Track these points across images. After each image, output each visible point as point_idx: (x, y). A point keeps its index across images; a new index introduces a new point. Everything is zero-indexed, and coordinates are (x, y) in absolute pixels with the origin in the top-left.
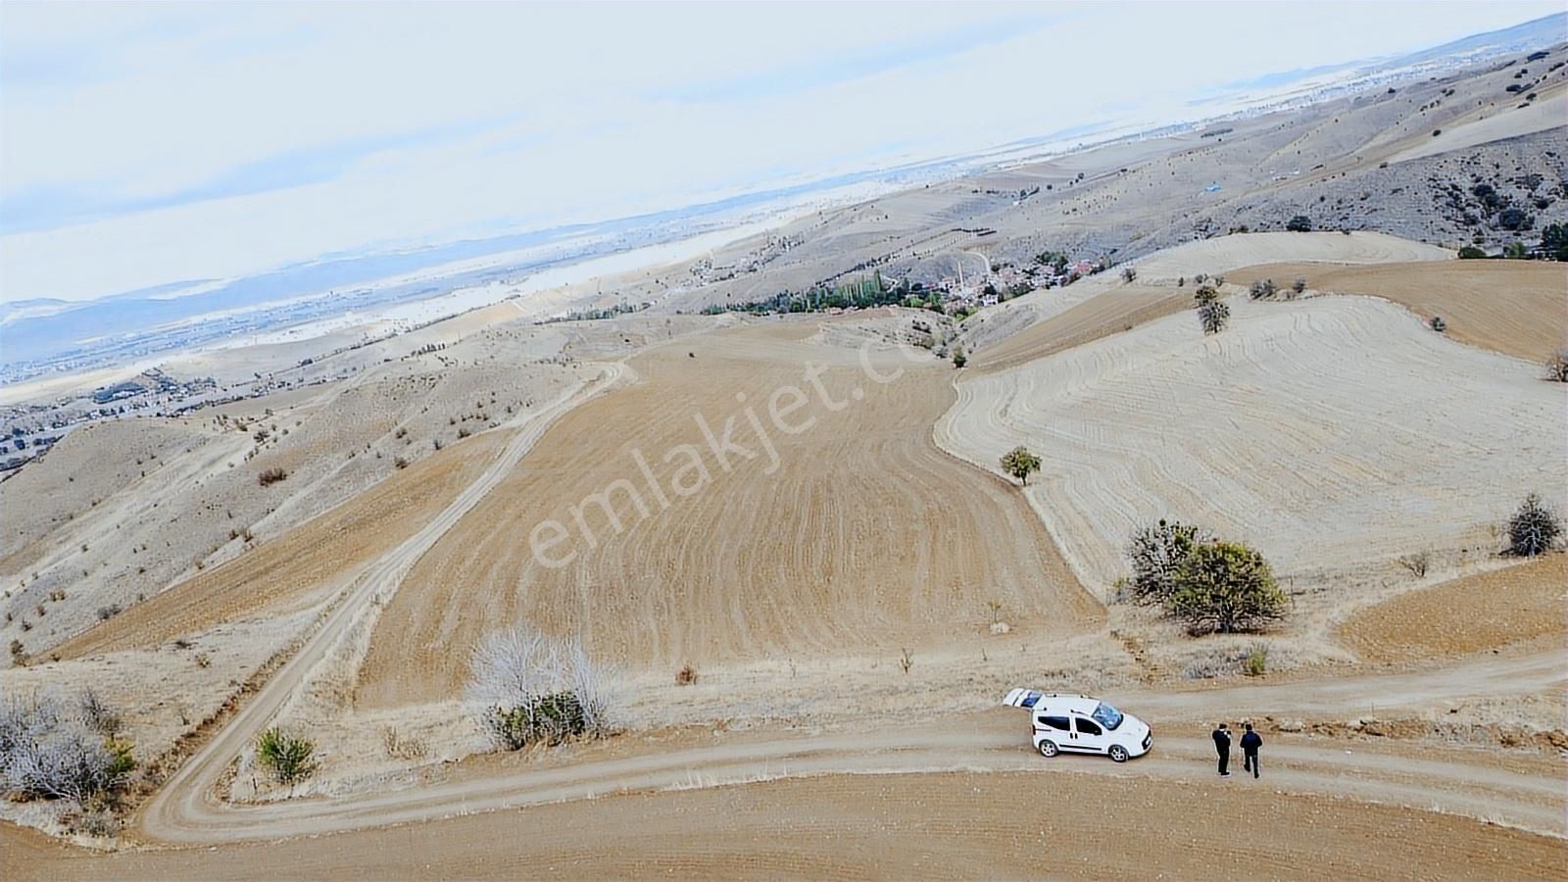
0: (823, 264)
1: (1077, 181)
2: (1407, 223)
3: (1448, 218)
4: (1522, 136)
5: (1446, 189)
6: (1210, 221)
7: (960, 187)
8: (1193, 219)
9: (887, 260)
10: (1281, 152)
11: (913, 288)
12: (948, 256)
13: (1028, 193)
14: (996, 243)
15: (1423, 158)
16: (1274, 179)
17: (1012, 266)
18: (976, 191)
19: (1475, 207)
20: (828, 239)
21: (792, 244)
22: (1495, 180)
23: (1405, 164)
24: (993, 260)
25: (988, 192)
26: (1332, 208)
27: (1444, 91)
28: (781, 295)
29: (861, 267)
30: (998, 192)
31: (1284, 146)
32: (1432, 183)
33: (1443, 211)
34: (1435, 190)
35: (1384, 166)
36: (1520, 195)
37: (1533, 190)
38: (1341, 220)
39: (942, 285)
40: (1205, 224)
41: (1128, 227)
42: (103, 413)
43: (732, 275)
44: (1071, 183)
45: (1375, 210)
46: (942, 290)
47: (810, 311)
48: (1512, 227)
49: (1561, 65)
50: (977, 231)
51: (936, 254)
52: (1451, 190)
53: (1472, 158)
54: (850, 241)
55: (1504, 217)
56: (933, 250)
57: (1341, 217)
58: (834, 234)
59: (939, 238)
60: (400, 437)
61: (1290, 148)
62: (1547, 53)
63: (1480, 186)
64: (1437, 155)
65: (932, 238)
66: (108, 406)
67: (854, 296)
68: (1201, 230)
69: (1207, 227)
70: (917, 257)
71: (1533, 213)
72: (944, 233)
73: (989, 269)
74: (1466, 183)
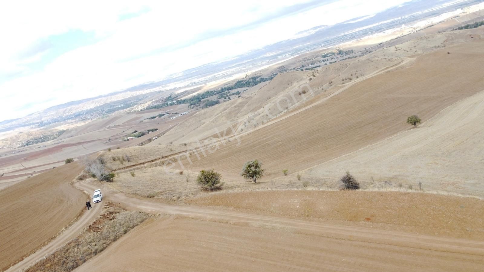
42: (323, 61)
60: (330, 84)
66: (324, 59)
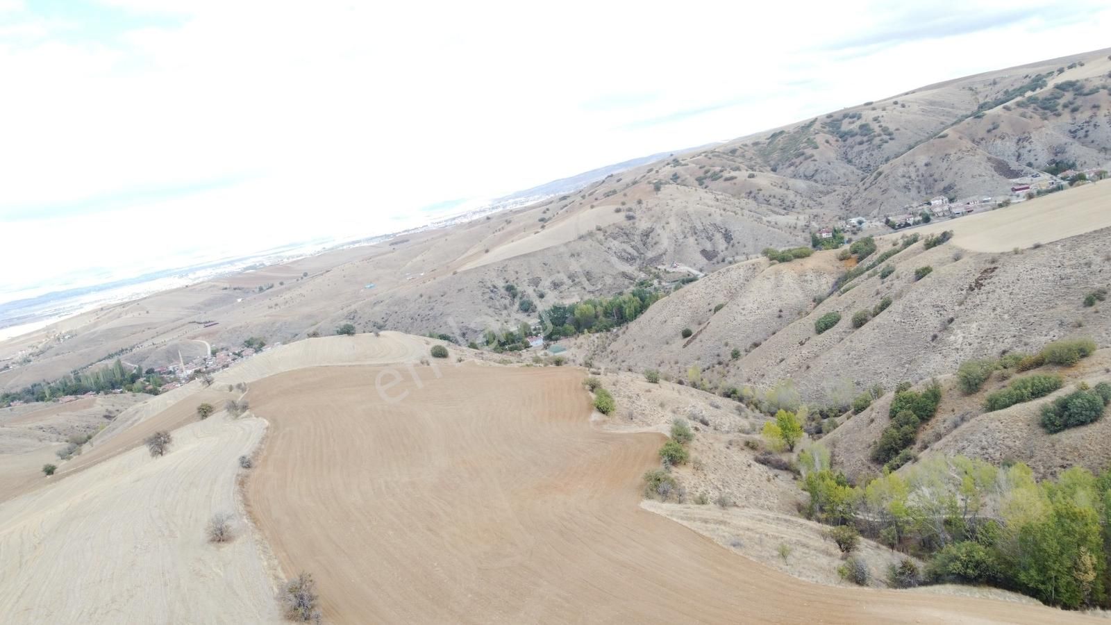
0: (81, 355)
1: (302, 278)
2: (466, 311)
3: (490, 307)
4: (530, 254)
5: (489, 288)
6: (356, 312)
7: (214, 286)
8: (346, 311)
9: (131, 350)
10: (414, 260)
11: (147, 372)
12: (176, 345)
13: (264, 288)
14: (217, 332)
15: (476, 268)
16: (408, 279)
17: (227, 350)
18: (226, 289)
19: (505, 298)
20: (95, 332)
21: (66, 337)
22: (516, 281)
23: (466, 272)
24: (214, 345)
25: (235, 289)
26: (426, 301)
27: (506, 221)
28: (35, 385)
29: (110, 356)
30: (243, 288)
31: (416, 256)
32: (481, 284)
33: (487, 302)
34: (483, 289)
35: (455, 273)
36: (530, 291)
37: (537, 287)
38: (430, 310)
39: (171, 368)
40: (353, 315)
41: (310, 316)
43: (7, 367)
44: (298, 280)
45: (448, 303)
46: (170, 372)
47: (49, 400)
48: (526, 310)
49: (566, 206)
50: (206, 323)
51: (170, 343)
52: (492, 288)
53: (503, 268)
54: (112, 334)
55: (521, 304)
56: (169, 340)
57: (430, 308)
58: (103, 327)
59: (178, 330)
61: (419, 258)
62: (569, 197)
63: (509, 285)
64: (484, 266)
65: (172, 329)
67: (96, 382)
68: (350, 319)
69: (354, 317)
70: (155, 346)
71: (536, 301)
72: (184, 325)
73: (209, 352)
74: (501, 284)
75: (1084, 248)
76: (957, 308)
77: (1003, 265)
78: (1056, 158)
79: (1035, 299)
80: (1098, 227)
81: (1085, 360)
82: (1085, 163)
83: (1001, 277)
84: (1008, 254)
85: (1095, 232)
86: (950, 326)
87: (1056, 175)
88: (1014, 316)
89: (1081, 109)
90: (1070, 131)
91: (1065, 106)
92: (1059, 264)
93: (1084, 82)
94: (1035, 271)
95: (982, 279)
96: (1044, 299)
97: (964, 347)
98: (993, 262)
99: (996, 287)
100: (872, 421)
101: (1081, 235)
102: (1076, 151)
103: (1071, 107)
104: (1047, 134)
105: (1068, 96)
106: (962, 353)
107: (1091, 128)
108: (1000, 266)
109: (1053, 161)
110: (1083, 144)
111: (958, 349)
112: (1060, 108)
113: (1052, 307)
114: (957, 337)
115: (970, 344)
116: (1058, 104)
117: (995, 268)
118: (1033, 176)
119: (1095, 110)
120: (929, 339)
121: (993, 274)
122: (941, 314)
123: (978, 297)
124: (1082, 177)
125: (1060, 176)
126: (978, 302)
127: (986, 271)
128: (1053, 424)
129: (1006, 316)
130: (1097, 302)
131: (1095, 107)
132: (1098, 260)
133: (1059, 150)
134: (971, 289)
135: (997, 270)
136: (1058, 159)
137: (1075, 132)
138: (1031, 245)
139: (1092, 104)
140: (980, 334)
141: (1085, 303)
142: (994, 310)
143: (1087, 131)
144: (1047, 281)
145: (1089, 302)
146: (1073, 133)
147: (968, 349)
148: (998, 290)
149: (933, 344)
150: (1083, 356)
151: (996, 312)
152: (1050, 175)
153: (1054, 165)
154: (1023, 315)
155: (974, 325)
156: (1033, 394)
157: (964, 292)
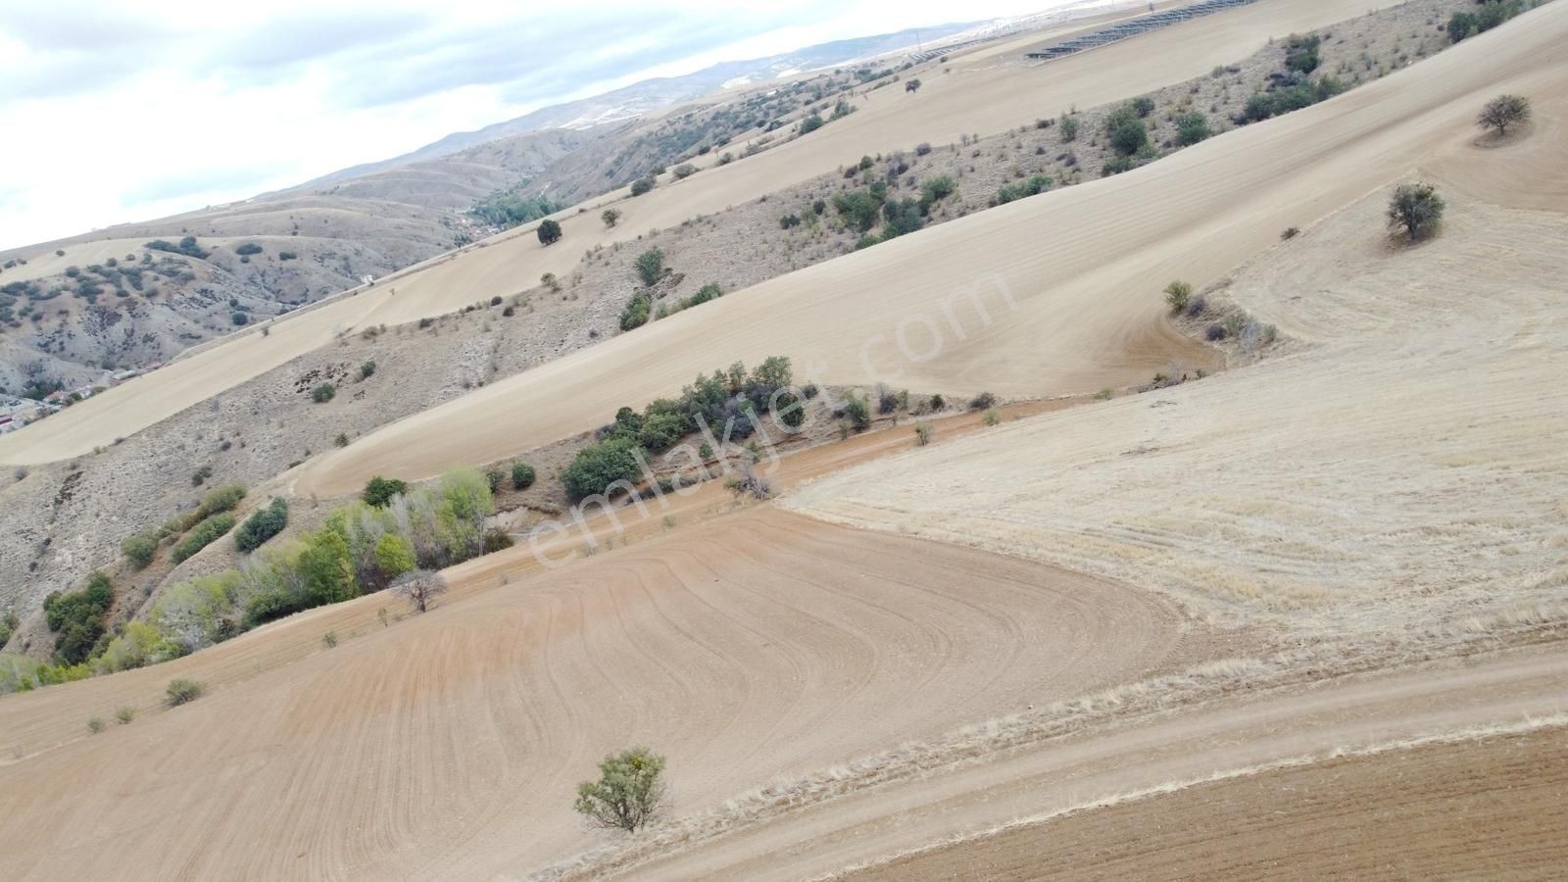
75: (171, 433)
76: (49, 527)
77: (88, 468)
78: (33, 380)
79: (140, 493)
80: (177, 411)
81: (243, 500)
82: (74, 380)
83: (91, 481)
84: (88, 456)
85: (176, 415)
86: (49, 547)
87: (41, 399)
88: (124, 515)
89: (45, 316)
90: (39, 345)
91: (23, 314)
92: (151, 454)
93: (38, 284)
94: (128, 465)
95: (68, 489)
96: (149, 490)
97: (77, 564)
98: (74, 467)
99: (90, 492)
100: (28, 645)
101: (163, 421)
102: (55, 368)
103: (32, 314)
104: (11, 350)
105: (22, 302)
106: (77, 571)
107: (65, 339)
108: (85, 470)
109: (31, 384)
110: (63, 358)
111: (70, 568)
112: (16, 316)
113: (162, 496)
114: (63, 555)
115: (84, 559)
116: (12, 312)
117: (80, 473)
118: (11, 405)
119: (64, 316)
120: (27, 570)
121: (79, 480)
122: (31, 539)
123: (70, 509)
124: (77, 398)
125: (47, 400)
126: (74, 513)
127: (68, 479)
128: (251, 543)
129: (114, 518)
130: (205, 479)
131: (62, 312)
132: (189, 441)
133: (33, 370)
134: (58, 502)
135: (83, 475)
136: (37, 378)
137: (46, 345)
138: (112, 441)
139: (58, 310)
140: (91, 545)
141: (193, 483)
142: (98, 515)
143: (61, 343)
144: (145, 472)
145: (198, 481)
146: (45, 347)
147: (83, 565)
148: (93, 494)
149: (36, 573)
150: (241, 498)
151: (100, 518)
152: (34, 401)
153: (34, 388)
154: (133, 512)
155: (80, 538)
156: (218, 532)
157: (51, 508)
